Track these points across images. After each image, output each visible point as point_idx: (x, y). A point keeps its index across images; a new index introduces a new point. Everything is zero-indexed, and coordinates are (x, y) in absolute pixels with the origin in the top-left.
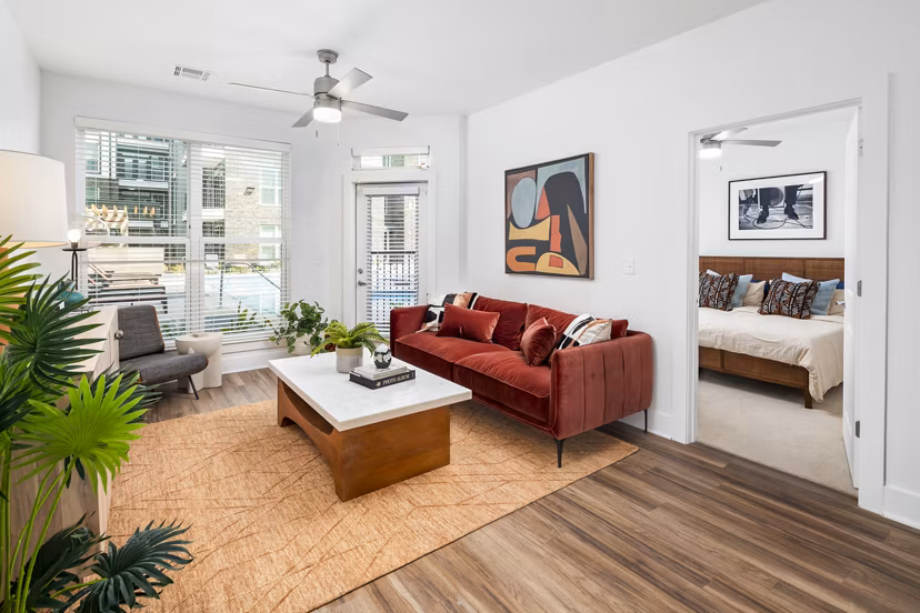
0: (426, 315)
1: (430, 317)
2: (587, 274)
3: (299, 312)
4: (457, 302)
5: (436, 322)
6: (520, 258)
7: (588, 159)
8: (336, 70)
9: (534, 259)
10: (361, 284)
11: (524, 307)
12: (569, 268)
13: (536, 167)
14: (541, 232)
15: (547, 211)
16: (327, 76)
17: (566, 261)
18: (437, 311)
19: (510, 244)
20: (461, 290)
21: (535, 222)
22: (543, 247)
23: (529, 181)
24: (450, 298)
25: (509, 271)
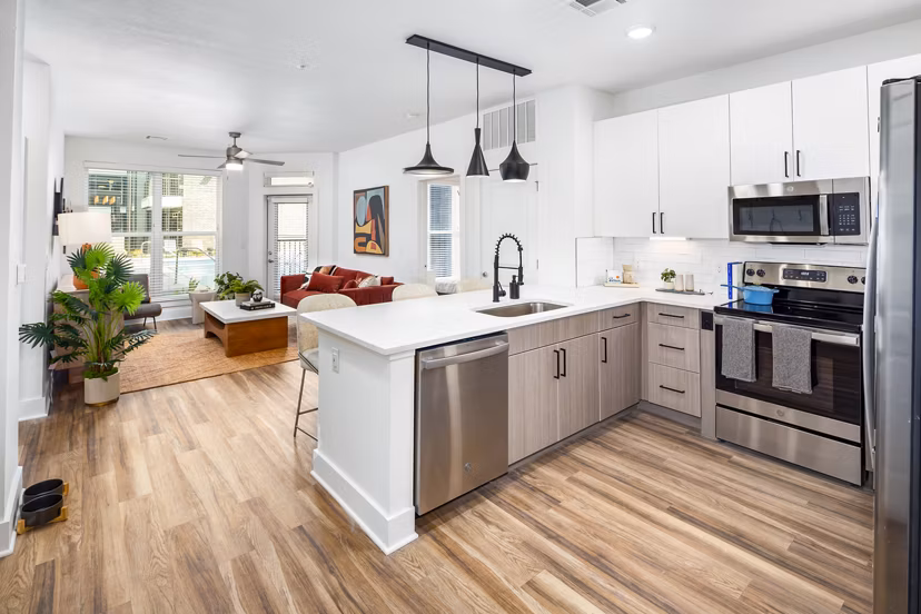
0: (303, 279)
1: (306, 280)
2: (385, 253)
3: (226, 280)
4: (321, 272)
5: (308, 283)
6: (360, 244)
7: (386, 189)
8: (240, 142)
9: (364, 245)
10: (271, 262)
11: (357, 272)
12: (378, 250)
13: (365, 191)
14: (367, 229)
15: (370, 217)
16: (235, 146)
17: (377, 246)
18: (309, 277)
19: (356, 235)
20: (326, 263)
21: (366, 223)
22: (368, 237)
23: (363, 198)
24: (318, 269)
25: (355, 252)
